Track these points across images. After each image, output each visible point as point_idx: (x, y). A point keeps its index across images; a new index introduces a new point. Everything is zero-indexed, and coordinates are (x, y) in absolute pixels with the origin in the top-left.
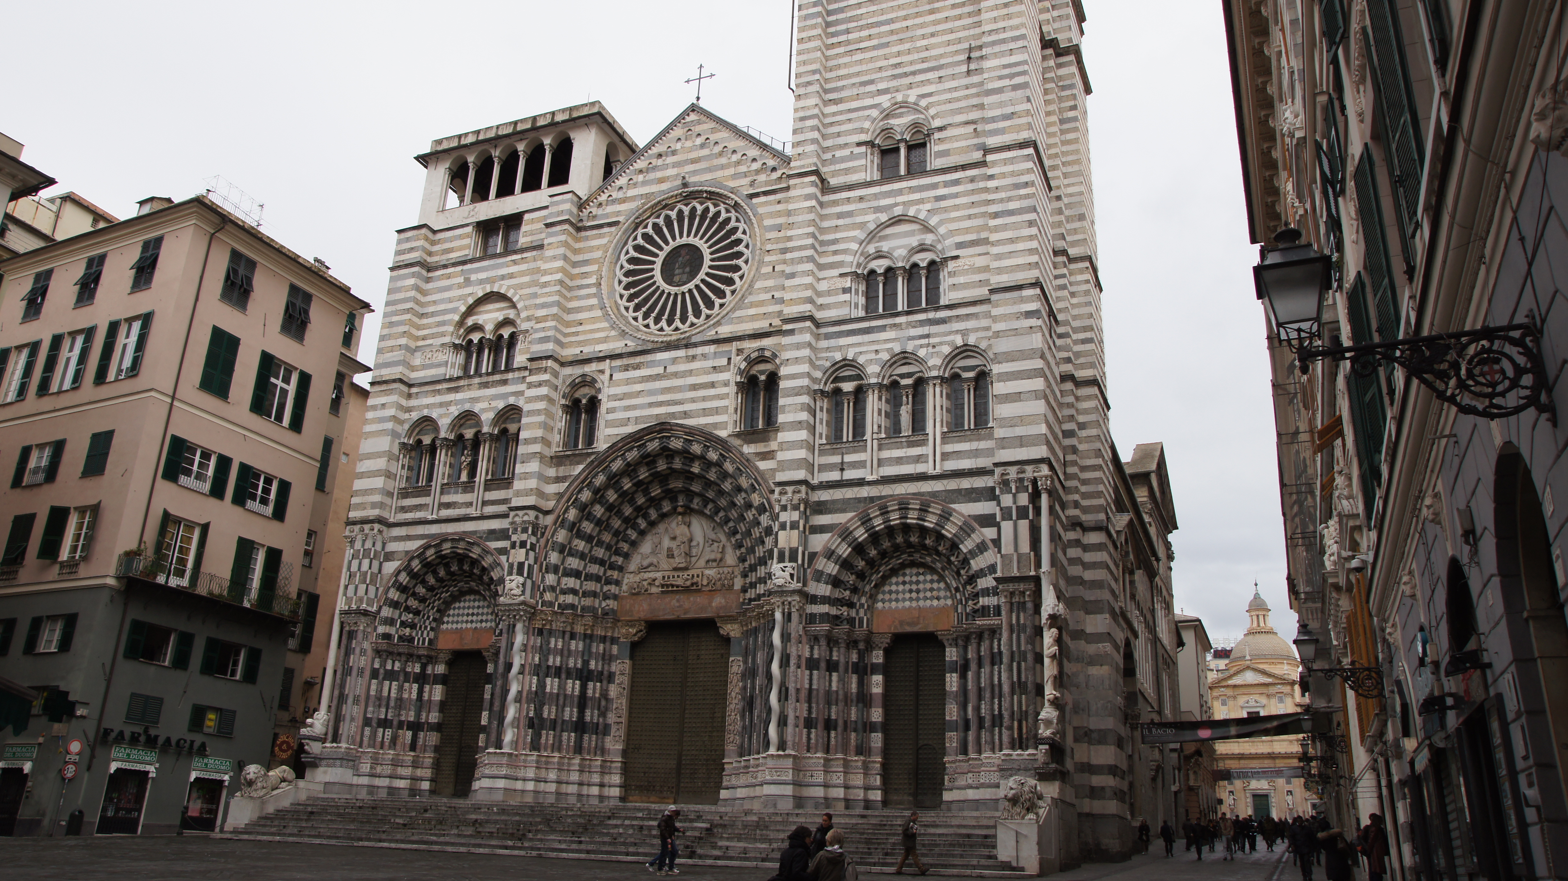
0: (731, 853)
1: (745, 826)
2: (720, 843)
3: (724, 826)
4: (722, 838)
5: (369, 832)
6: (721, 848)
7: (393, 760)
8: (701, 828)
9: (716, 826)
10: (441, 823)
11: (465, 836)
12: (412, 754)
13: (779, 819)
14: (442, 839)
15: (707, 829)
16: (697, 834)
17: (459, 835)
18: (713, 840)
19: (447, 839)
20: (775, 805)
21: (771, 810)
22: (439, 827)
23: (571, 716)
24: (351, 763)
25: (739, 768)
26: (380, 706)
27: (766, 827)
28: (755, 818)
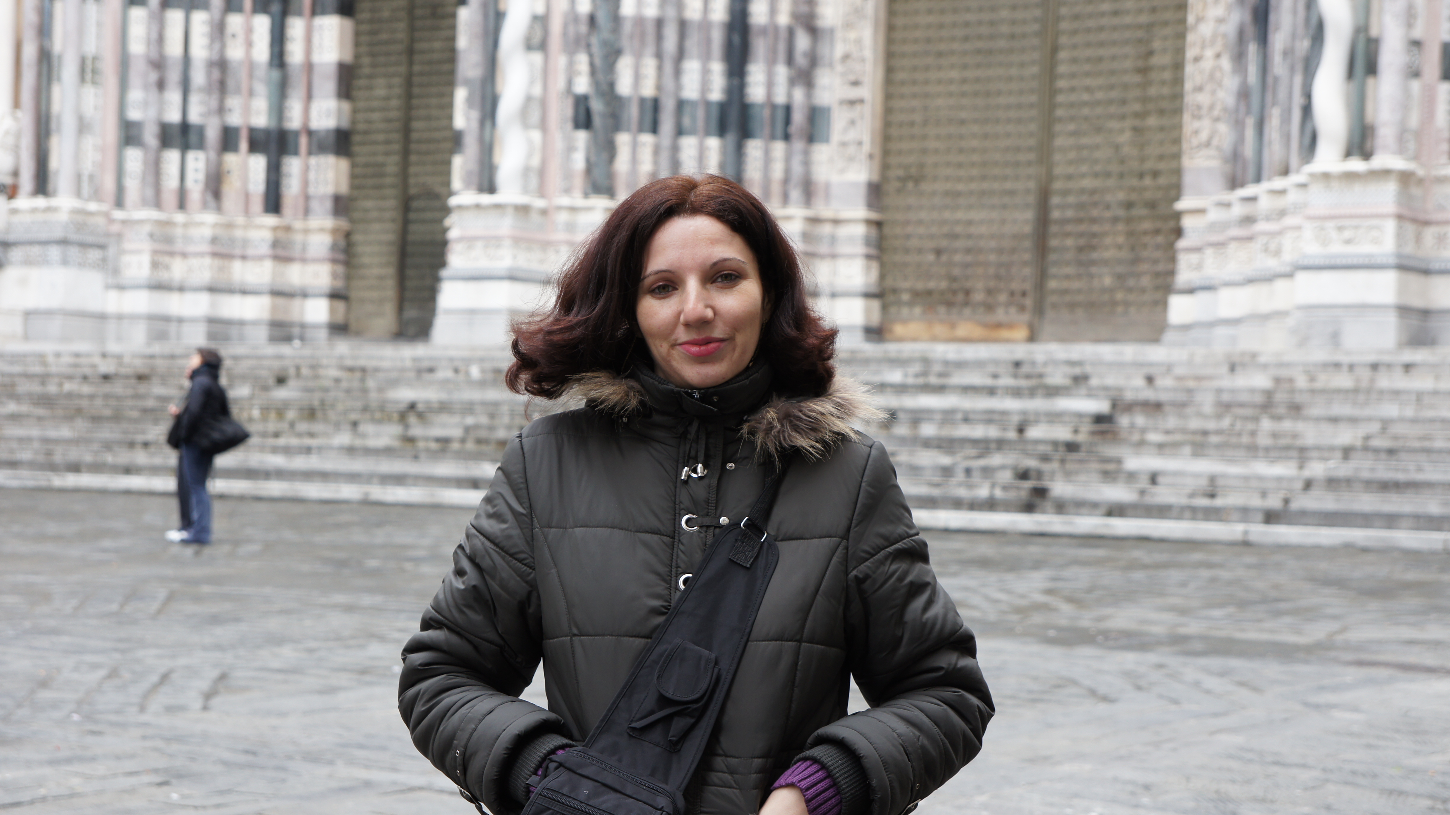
0: (1163, 495)
1: (1225, 407)
2: (1134, 462)
3: (1155, 407)
4: (1141, 444)
5: (108, 446)
6: (1131, 476)
7: (214, 240)
8: (1080, 415)
9: (1130, 407)
10: (311, 414)
11: (369, 452)
12: (271, 220)
13: (1343, 381)
14: (300, 463)
15: (1099, 419)
16: (1063, 433)
17: (351, 451)
18: (1110, 451)
19: (313, 462)
20: (1335, 338)
21: (1319, 354)
22: (303, 426)
23: (705, 86)
24: (94, 255)
25: (1225, 225)
26: (161, 85)
27: (1296, 409)
28: (1261, 381)
